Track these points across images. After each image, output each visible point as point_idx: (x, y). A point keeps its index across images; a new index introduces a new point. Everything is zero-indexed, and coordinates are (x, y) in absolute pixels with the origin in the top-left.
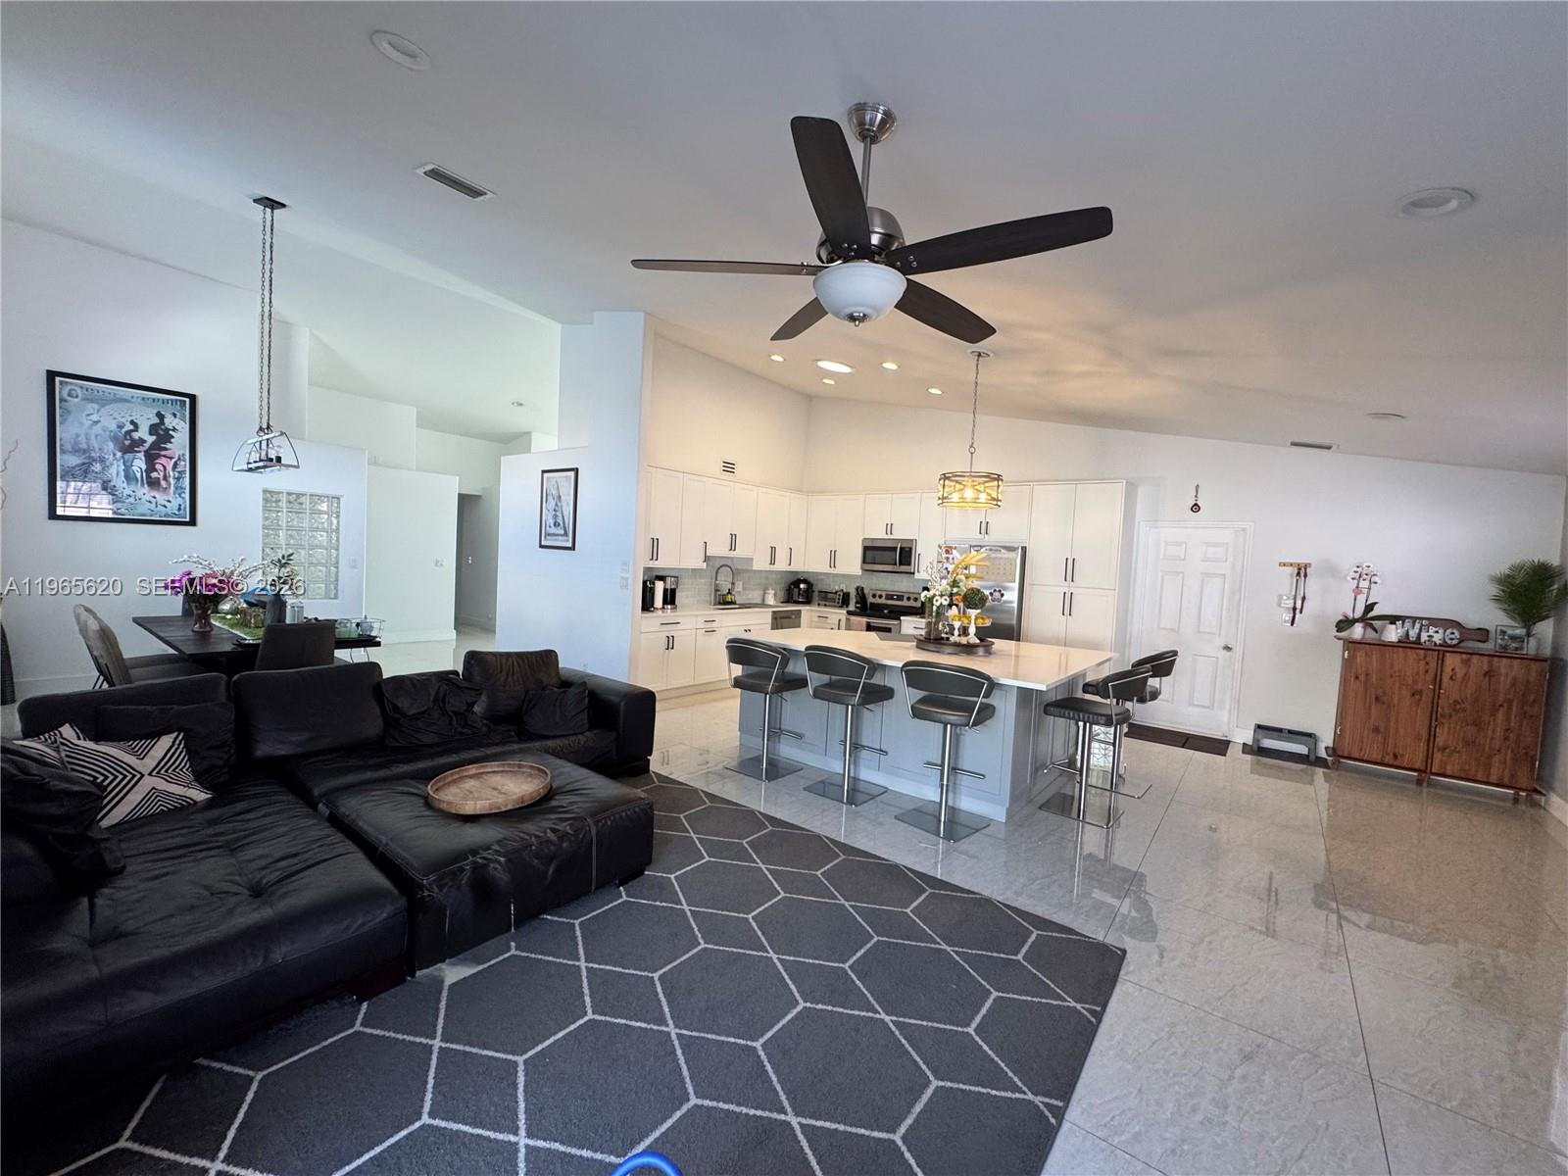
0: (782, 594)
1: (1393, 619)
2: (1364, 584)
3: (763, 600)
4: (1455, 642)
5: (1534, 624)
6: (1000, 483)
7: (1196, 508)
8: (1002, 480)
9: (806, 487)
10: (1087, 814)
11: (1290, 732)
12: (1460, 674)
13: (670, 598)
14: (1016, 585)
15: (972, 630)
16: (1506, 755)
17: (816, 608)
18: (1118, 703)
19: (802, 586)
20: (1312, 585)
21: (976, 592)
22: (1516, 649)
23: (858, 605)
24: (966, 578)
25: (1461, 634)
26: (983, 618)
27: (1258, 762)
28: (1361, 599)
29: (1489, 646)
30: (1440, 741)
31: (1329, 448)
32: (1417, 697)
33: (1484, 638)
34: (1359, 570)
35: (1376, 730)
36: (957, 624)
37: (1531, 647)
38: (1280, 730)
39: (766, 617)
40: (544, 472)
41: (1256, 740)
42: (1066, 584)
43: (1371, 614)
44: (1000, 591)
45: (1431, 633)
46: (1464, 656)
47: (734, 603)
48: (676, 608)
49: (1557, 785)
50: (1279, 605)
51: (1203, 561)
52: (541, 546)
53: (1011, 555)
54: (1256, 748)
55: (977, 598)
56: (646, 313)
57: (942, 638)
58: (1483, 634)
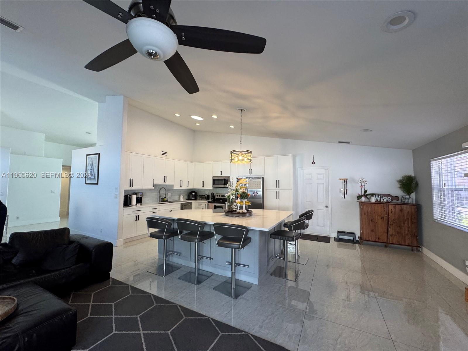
0: (186, 197)
1: (372, 195)
2: (363, 184)
3: (179, 200)
4: (390, 201)
5: (410, 194)
6: (251, 154)
7: (313, 163)
8: (252, 153)
9: (194, 160)
10: (288, 275)
11: (348, 233)
12: (393, 211)
13: (139, 201)
14: (261, 190)
15: (244, 207)
16: (409, 236)
17: (198, 201)
18: (296, 231)
19: (193, 194)
20: (349, 185)
21: (244, 193)
22: (407, 202)
23: (212, 199)
24: (241, 188)
25: (391, 198)
26: (248, 202)
27: (340, 244)
28: (363, 189)
29: (399, 202)
30: (391, 233)
31: (349, 143)
32: (383, 219)
33: (397, 199)
34: (362, 180)
35: (372, 231)
36: (239, 205)
37: (410, 202)
38: (344, 232)
39: (178, 205)
40: (87, 155)
41: (338, 236)
42: (277, 189)
43: (366, 194)
44: (256, 192)
45: (383, 198)
46: (394, 205)
47: (167, 201)
48: (142, 204)
49: (424, 244)
50: (340, 192)
51: (317, 179)
52: (86, 184)
53: (259, 180)
54: (338, 239)
55: (245, 195)
56: (124, 96)
57: (234, 211)
58: (397, 198)
